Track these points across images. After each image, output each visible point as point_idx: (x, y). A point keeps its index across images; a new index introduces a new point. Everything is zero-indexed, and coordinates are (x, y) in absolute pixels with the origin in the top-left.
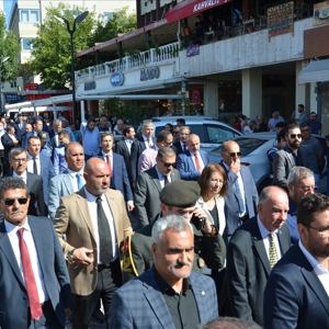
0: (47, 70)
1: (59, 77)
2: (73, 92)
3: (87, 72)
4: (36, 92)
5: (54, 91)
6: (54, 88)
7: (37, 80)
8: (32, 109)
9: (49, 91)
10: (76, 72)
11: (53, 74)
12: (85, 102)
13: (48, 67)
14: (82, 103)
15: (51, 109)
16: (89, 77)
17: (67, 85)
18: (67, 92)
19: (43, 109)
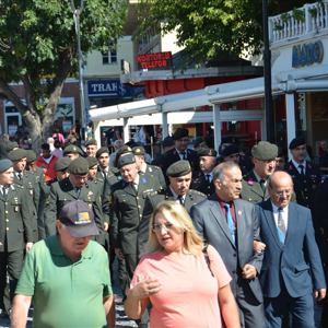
0: (195, 17)
1: (226, 33)
2: (264, 72)
3: (300, 17)
4: (165, 75)
5: (213, 72)
6: (213, 63)
7: (170, 43)
8: (156, 119)
9: (198, 71)
10: (273, 20)
11: (210, 24)
12: (297, 97)
13: (199, 8)
14: (290, 100)
15: (204, 117)
16: (305, 33)
17: (246, 54)
18: (247, 72)
19: (184, 118)
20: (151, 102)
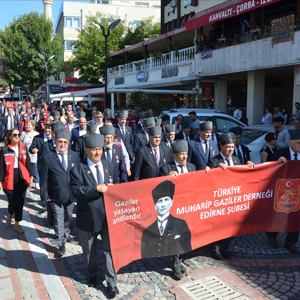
0: (85, 67)
2: (105, 86)
3: (117, 69)
4: (74, 85)
5: (90, 85)
6: (89, 82)
7: (77, 75)
8: (71, 99)
9: (85, 84)
10: (109, 70)
11: (89, 70)
12: (115, 94)
13: (86, 64)
14: (112, 95)
15: (86, 99)
16: (119, 74)
17: (101, 80)
18: (100, 85)
19: (80, 99)
20: (69, 94)
